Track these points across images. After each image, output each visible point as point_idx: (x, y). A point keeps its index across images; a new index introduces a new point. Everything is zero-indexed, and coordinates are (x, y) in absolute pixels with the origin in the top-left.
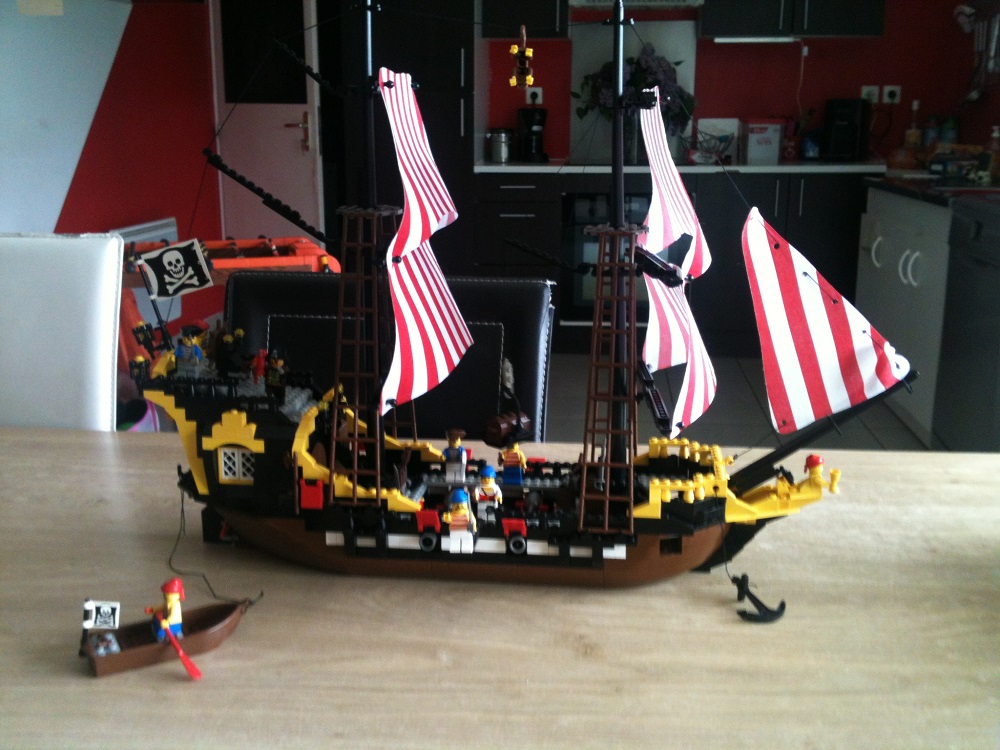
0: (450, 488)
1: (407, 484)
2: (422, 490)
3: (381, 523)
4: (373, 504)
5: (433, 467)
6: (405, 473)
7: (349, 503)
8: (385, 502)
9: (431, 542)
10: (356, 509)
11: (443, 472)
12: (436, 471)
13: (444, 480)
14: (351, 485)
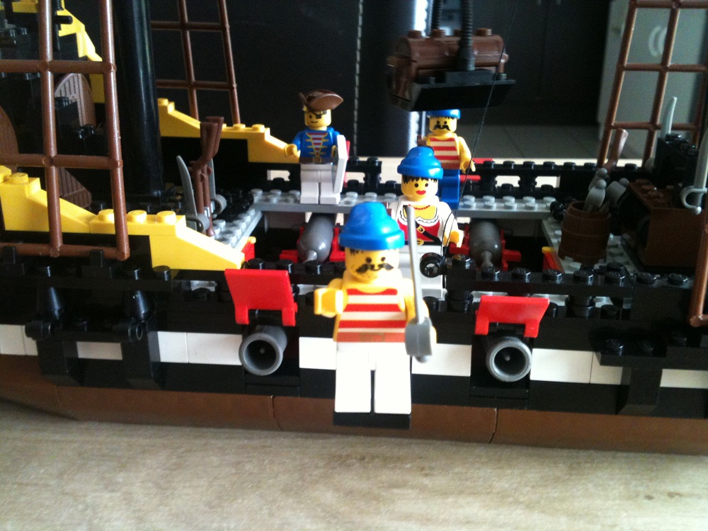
0: (308, 216)
1: (217, 205)
2: (250, 221)
3: (135, 304)
4: (109, 251)
5: (274, 174)
6: (210, 180)
7: (40, 249)
8: (141, 244)
9: (271, 352)
10: (61, 264)
11: (295, 184)
12: (278, 183)
13: (297, 201)
14: (41, 197)
